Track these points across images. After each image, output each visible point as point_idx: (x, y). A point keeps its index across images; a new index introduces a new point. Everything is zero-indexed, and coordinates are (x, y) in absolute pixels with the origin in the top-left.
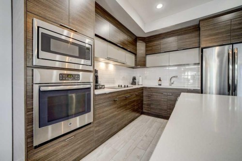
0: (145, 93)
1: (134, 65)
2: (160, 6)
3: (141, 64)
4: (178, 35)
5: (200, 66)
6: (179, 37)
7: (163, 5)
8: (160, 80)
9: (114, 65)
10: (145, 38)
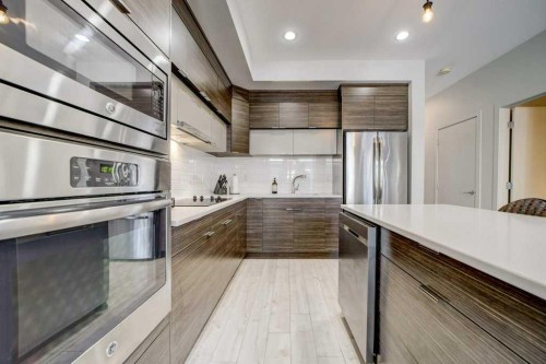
0: (251, 212)
1: (224, 149)
2: (290, 36)
3: (239, 147)
4: (309, 101)
5: (341, 160)
6: (311, 105)
7: (297, 35)
8: (275, 183)
9: (180, 144)
10: (248, 91)
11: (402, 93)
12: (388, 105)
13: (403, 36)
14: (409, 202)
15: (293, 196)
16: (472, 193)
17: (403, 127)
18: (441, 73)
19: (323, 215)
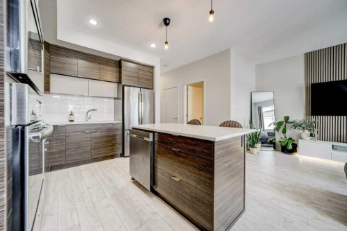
4: (100, 64)
5: (121, 101)
7: (98, 23)
8: (72, 114)
10: (49, 44)
11: (151, 71)
12: (145, 75)
13: (153, 46)
14: (154, 123)
15: (87, 123)
16: (176, 118)
17: (151, 87)
18: (165, 65)
19: (111, 134)
